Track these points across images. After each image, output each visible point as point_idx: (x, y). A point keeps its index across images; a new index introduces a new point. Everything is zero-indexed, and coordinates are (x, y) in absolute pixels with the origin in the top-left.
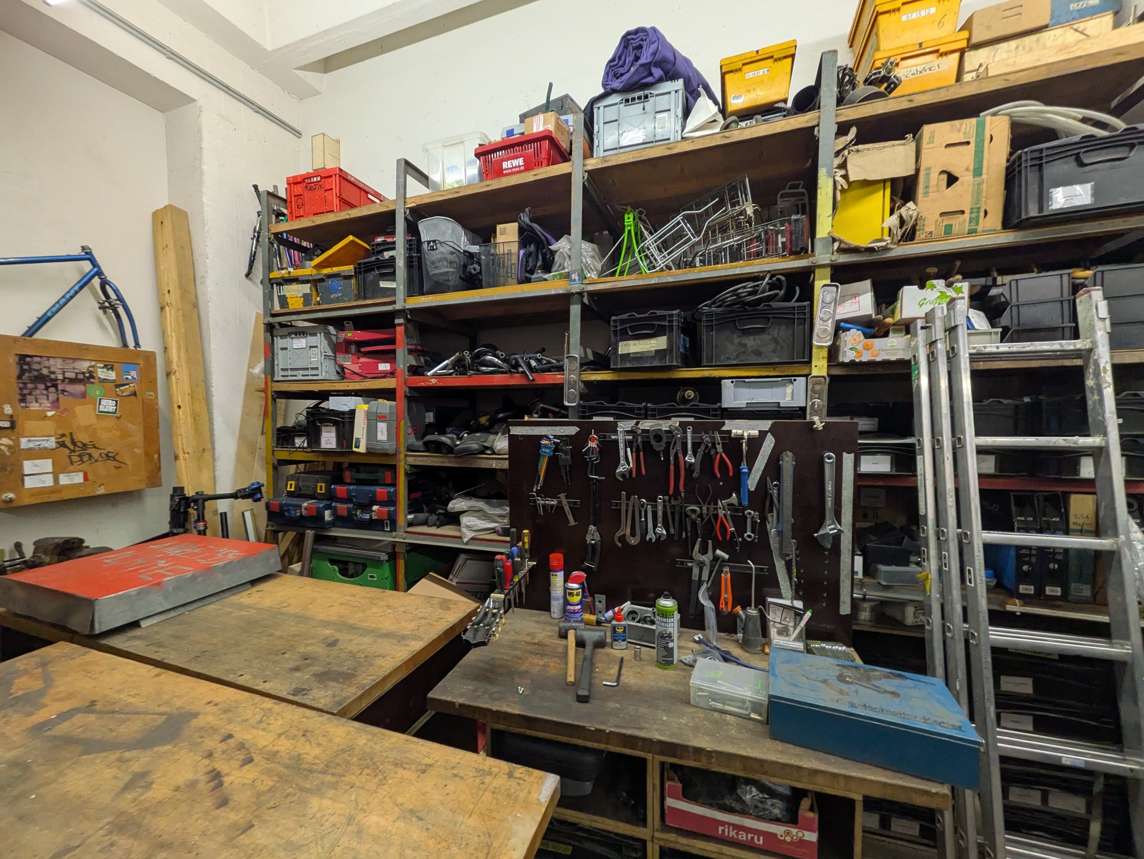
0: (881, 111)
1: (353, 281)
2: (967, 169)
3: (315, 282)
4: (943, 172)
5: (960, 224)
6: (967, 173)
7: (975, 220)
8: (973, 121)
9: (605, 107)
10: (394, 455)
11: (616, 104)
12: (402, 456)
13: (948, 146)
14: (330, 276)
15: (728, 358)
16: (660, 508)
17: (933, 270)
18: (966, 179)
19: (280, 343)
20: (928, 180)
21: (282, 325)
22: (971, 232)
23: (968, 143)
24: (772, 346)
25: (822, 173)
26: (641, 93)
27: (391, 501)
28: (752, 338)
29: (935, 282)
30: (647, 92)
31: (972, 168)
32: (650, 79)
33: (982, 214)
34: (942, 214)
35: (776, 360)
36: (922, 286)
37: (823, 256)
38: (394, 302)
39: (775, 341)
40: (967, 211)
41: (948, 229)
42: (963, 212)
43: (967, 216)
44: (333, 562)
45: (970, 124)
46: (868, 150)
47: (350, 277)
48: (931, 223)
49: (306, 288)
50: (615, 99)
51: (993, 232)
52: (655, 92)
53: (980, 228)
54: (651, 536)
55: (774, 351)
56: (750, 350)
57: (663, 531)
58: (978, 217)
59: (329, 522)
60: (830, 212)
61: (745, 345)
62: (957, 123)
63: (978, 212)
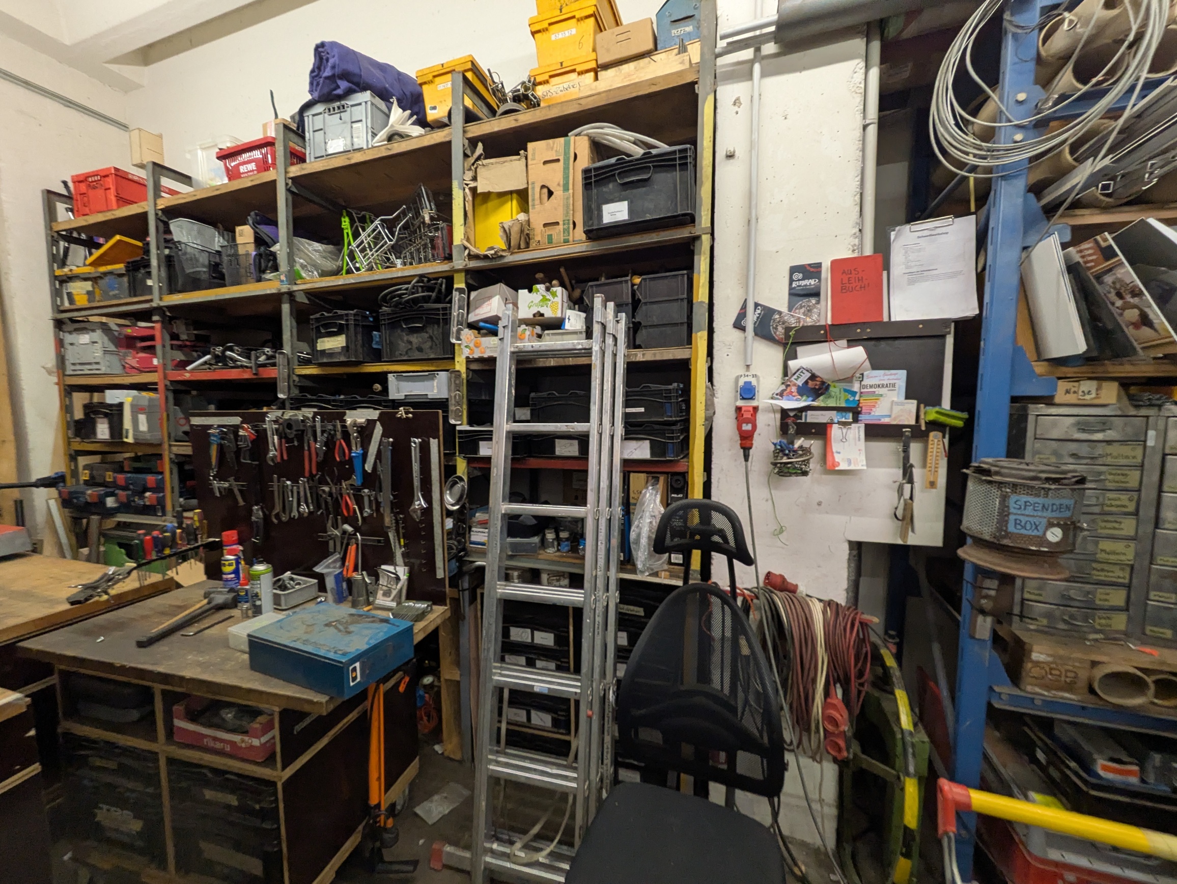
0: (496, 129)
1: (125, 279)
2: (559, 185)
3: (95, 280)
4: (543, 187)
5: (557, 233)
6: (558, 188)
7: (566, 231)
8: (562, 140)
9: (314, 115)
10: (160, 445)
11: (320, 113)
12: (166, 446)
13: (545, 163)
14: (105, 274)
15: (401, 354)
16: (302, 489)
17: (539, 276)
18: (558, 192)
19: (68, 338)
20: (533, 194)
21: (72, 320)
22: (566, 241)
23: (558, 160)
24: (429, 344)
25: (455, 185)
26: (338, 104)
27: (159, 488)
28: (415, 335)
29: (538, 286)
30: (343, 102)
31: (562, 183)
32: (339, 92)
33: (571, 226)
34: (545, 225)
35: (432, 356)
36: (530, 291)
37: (459, 262)
38: (151, 300)
39: (431, 337)
40: (561, 223)
41: (550, 237)
42: (557, 223)
43: (561, 227)
44: (121, 545)
45: (558, 143)
46: (492, 164)
47: (121, 275)
48: (539, 234)
49: (88, 285)
50: (319, 108)
51: (581, 242)
52: (350, 103)
53: (571, 239)
54: (295, 514)
55: (431, 348)
56: (415, 346)
57: (304, 508)
58: (569, 228)
59: (112, 509)
60: (462, 221)
61: (410, 343)
62: (551, 141)
63: (568, 224)
